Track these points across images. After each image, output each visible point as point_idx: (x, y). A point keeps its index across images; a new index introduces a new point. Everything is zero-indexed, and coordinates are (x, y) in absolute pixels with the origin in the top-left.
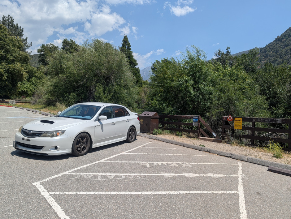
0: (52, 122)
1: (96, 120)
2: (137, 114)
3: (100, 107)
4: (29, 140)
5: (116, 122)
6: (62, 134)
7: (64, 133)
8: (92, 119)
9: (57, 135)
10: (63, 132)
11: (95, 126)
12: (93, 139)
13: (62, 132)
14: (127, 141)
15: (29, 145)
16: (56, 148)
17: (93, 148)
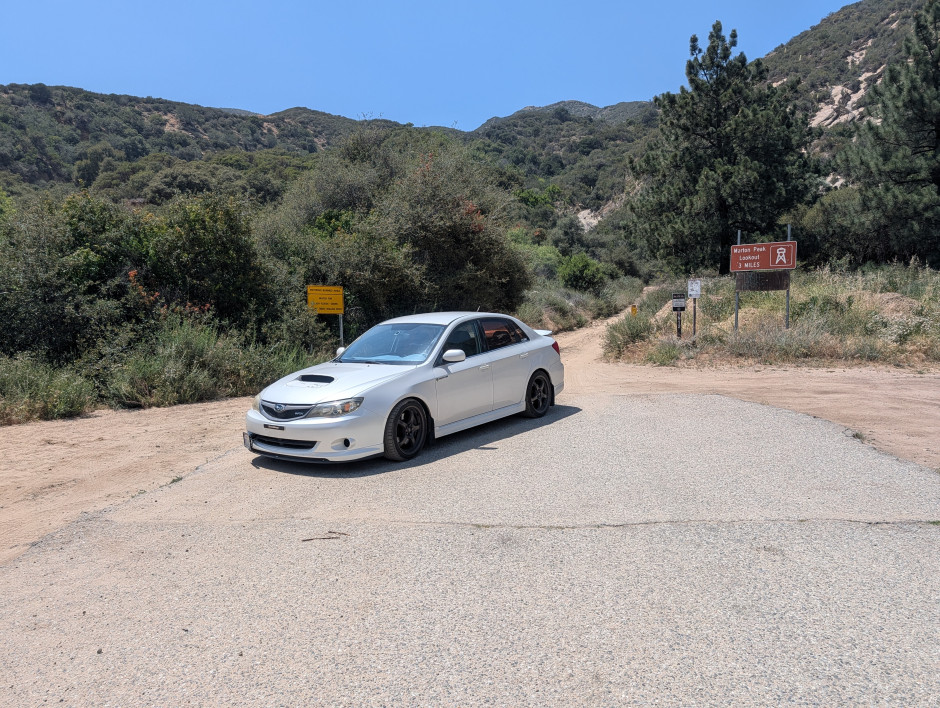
0: (329, 380)
1: (436, 364)
3: (444, 327)
4: (282, 428)
5: (491, 363)
6: (358, 407)
7: (360, 404)
8: (426, 363)
9: (344, 412)
10: (359, 401)
11: (437, 379)
13: (356, 402)
15: (283, 440)
16: (347, 443)
17: (436, 437)
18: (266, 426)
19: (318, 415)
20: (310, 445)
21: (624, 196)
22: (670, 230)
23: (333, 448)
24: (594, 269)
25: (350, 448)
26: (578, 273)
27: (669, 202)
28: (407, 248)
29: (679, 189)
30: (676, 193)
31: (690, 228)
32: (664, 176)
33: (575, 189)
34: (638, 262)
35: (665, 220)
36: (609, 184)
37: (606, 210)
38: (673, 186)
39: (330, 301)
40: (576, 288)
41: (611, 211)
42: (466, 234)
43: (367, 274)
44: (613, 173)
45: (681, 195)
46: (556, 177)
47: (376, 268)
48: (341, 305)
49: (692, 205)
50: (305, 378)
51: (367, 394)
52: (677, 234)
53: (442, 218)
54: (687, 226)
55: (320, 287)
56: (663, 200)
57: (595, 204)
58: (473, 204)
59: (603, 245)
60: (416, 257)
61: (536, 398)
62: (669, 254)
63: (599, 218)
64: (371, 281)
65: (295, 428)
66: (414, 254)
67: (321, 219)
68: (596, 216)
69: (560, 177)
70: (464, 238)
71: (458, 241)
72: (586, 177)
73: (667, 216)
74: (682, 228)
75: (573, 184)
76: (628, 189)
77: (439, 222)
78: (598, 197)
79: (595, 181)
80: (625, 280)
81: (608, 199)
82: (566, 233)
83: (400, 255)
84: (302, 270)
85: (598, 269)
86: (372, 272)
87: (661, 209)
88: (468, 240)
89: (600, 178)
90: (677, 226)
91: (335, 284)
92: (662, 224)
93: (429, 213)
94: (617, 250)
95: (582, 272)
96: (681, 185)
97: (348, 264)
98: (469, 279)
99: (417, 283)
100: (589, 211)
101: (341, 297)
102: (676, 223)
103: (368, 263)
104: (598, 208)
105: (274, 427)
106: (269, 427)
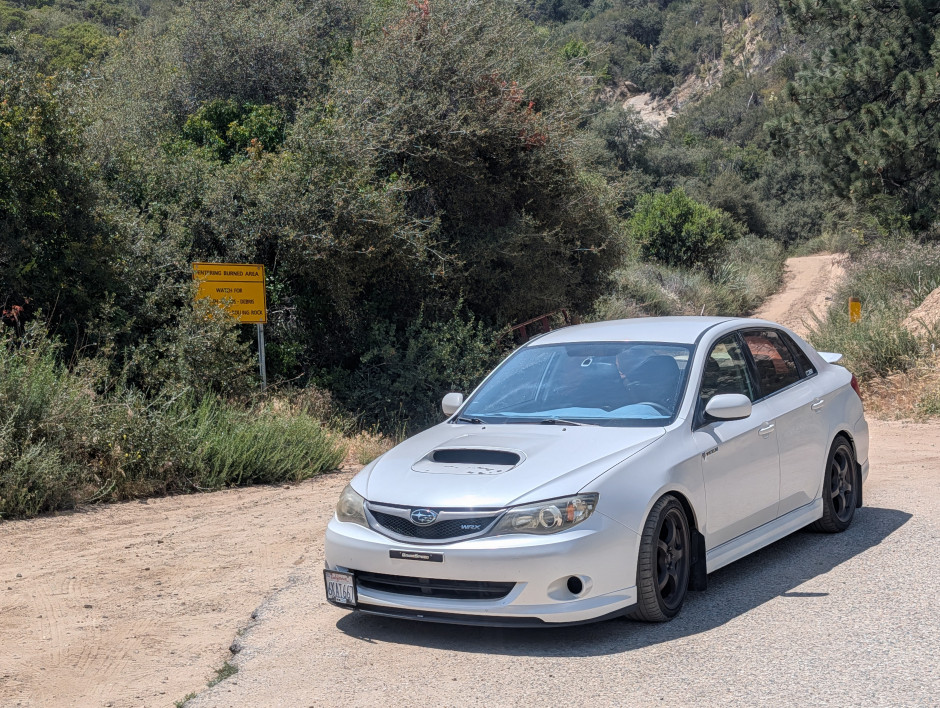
0: (510, 459)
1: (694, 426)
3: (691, 349)
4: (437, 558)
5: (775, 422)
6: (591, 511)
7: (594, 505)
8: (679, 421)
9: (566, 523)
11: (703, 455)
13: (586, 503)
15: (432, 581)
16: (574, 585)
17: (708, 572)
18: (395, 555)
19: (511, 530)
20: (501, 590)
21: (720, 64)
22: (878, 141)
23: (551, 595)
24: (703, 221)
25: (582, 596)
26: (669, 230)
27: (870, 80)
28: (397, 185)
29: (892, 53)
30: (886, 64)
31: (919, 135)
32: (859, 26)
33: (618, 49)
34: (762, 205)
35: (864, 118)
36: (688, 40)
37: (683, 94)
38: (878, 47)
39: (239, 297)
40: (668, 262)
41: (695, 97)
42: (512, 152)
43: (327, 239)
44: (695, 15)
45: (897, 68)
46: (571, 24)
47: (342, 226)
48: (260, 304)
49: (923, 87)
50: (441, 456)
51: (603, 485)
52: (893, 149)
53: (466, 120)
54: (913, 131)
55: (215, 264)
56: (859, 76)
57: (662, 81)
58: (518, 90)
59: (688, 170)
60: (414, 203)
61: (837, 492)
62: (875, 190)
63: (670, 113)
64: (334, 253)
65: (464, 557)
66: (411, 197)
67: (197, 118)
68: (662, 108)
69: (581, 25)
70: (505, 161)
71: (494, 167)
72: (638, 23)
73: (869, 112)
74: (902, 137)
75: (612, 40)
76: (728, 50)
77: (463, 127)
78: (667, 68)
79: (658, 32)
80: (748, 243)
81: (687, 72)
82: (611, 145)
83: (384, 198)
84: (178, 230)
85: (711, 222)
86: (337, 233)
87: (853, 97)
88: (514, 165)
89: (667, 26)
90: (891, 132)
91: (244, 258)
92: (860, 128)
93: (442, 107)
94: (719, 181)
95: (677, 228)
96: (896, 46)
97: (283, 218)
98: (524, 246)
99: (422, 257)
100: (646, 97)
101: (260, 288)
102: (890, 125)
103: (326, 215)
104: (666, 92)
105: (416, 556)
106: (404, 555)
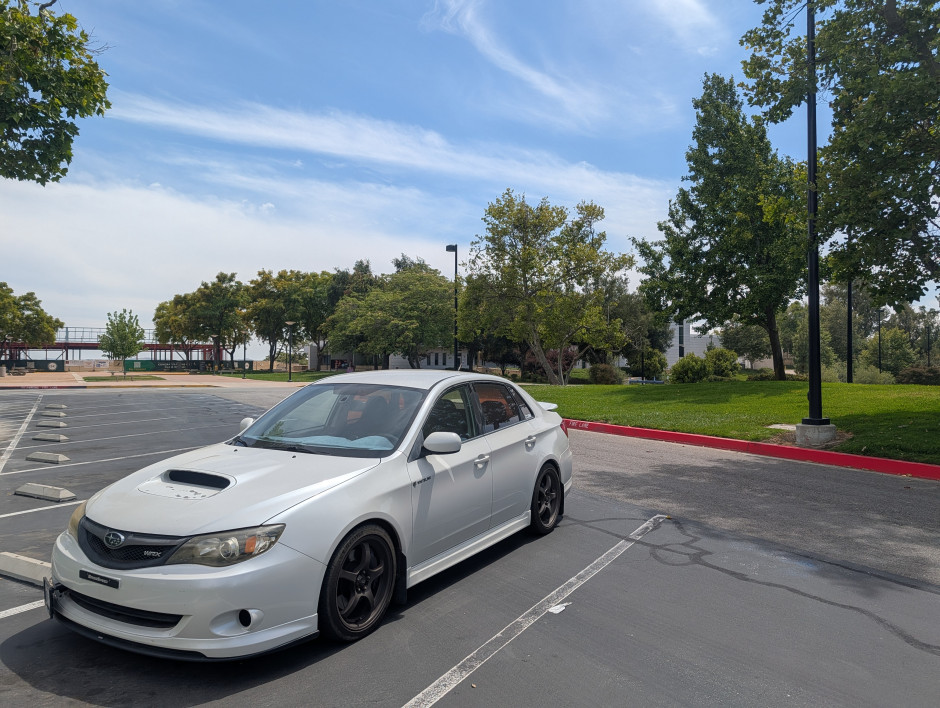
0: (219, 483)
1: (412, 457)
2: (554, 406)
3: (425, 393)
4: (114, 584)
5: (491, 454)
6: (272, 543)
7: (277, 538)
8: (397, 454)
9: (245, 555)
10: (275, 534)
11: (414, 484)
12: (406, 549)
13: (269, 535)
14: (533, 532)
16: (245, 617)
17: (408, 587)
18: (84, 575)
19: (192, 558)
20: (168, 621)
25: (253, 628)
50: (175, 477)
51: (294, 515)
105: (99, 579)
106: (90, 577)
